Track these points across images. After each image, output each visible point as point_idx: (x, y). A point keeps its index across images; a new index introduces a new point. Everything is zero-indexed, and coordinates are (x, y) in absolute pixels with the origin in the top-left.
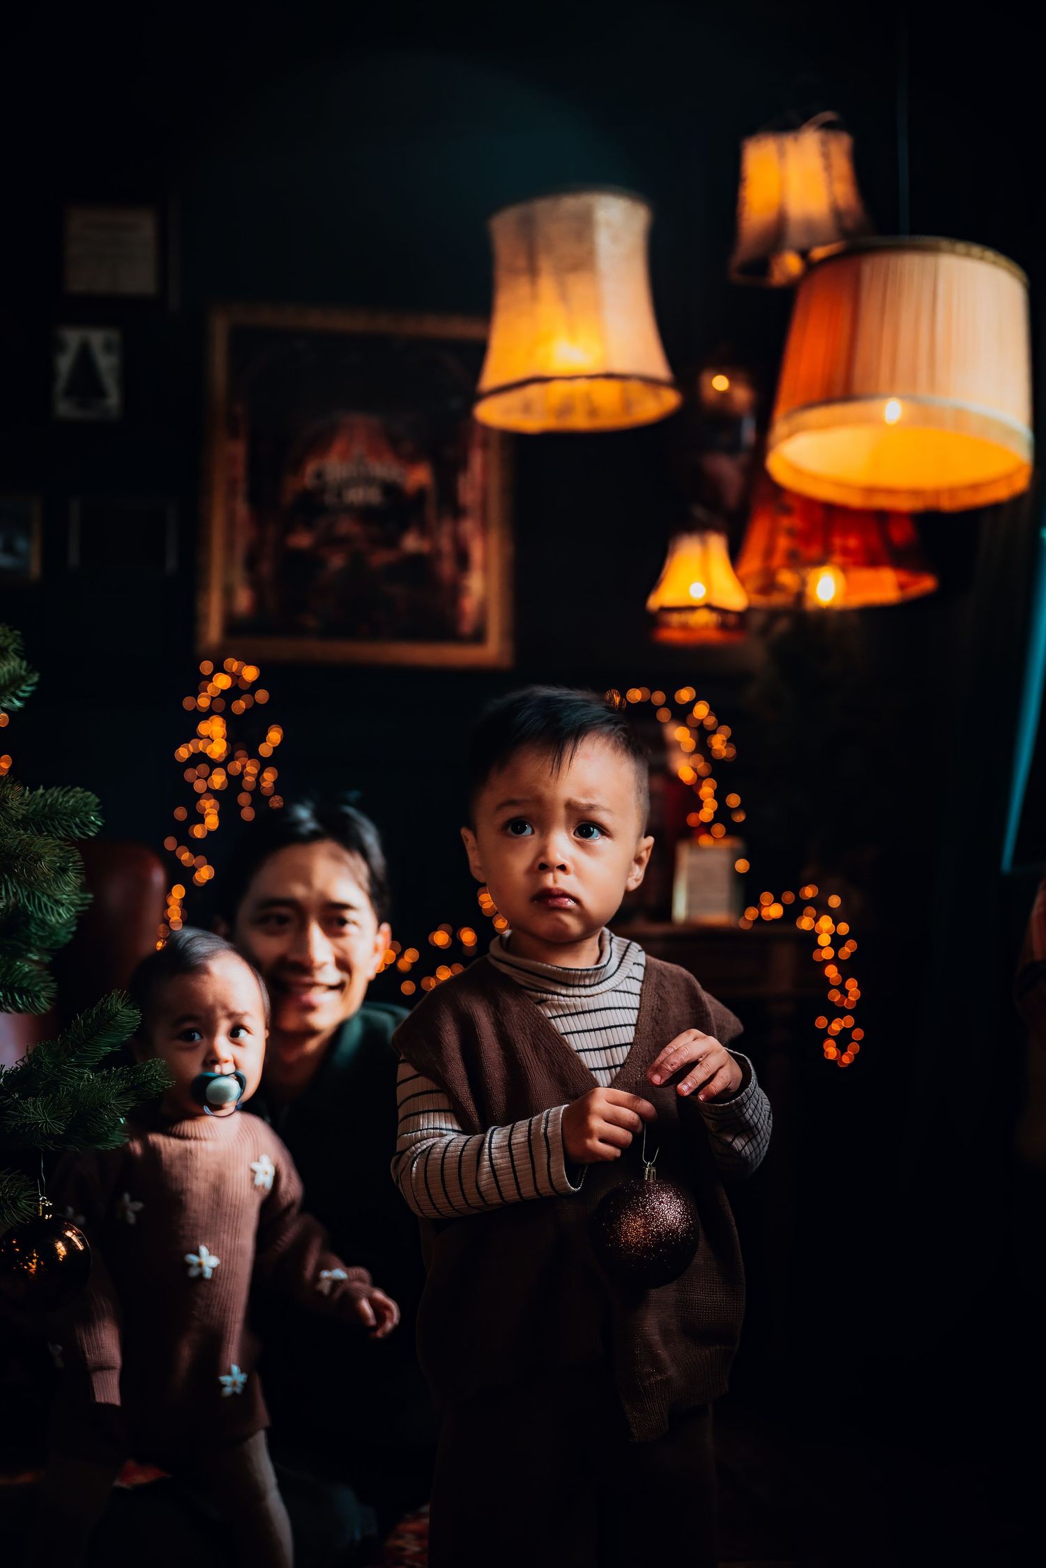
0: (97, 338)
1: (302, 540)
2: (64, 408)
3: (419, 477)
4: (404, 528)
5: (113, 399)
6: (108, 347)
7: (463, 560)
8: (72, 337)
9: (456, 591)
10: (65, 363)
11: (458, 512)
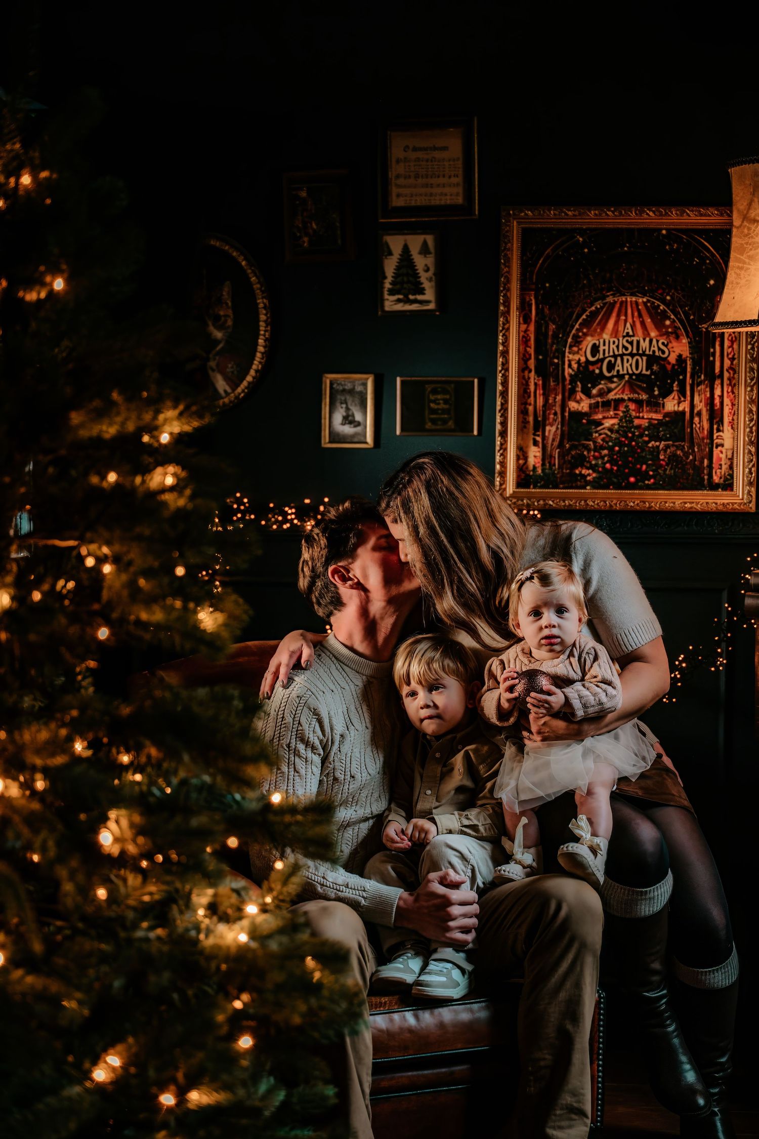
0: (415, 242)
1: (582, 405)
2: (391, 304)
3: (680, 348)
4: (665, 393)
5: (429, 295)
6: (425, 251)
7: (716, 417)
8: (396, 243)
9: (711, 443)
10: (390, 266)
11: (711, 378)
